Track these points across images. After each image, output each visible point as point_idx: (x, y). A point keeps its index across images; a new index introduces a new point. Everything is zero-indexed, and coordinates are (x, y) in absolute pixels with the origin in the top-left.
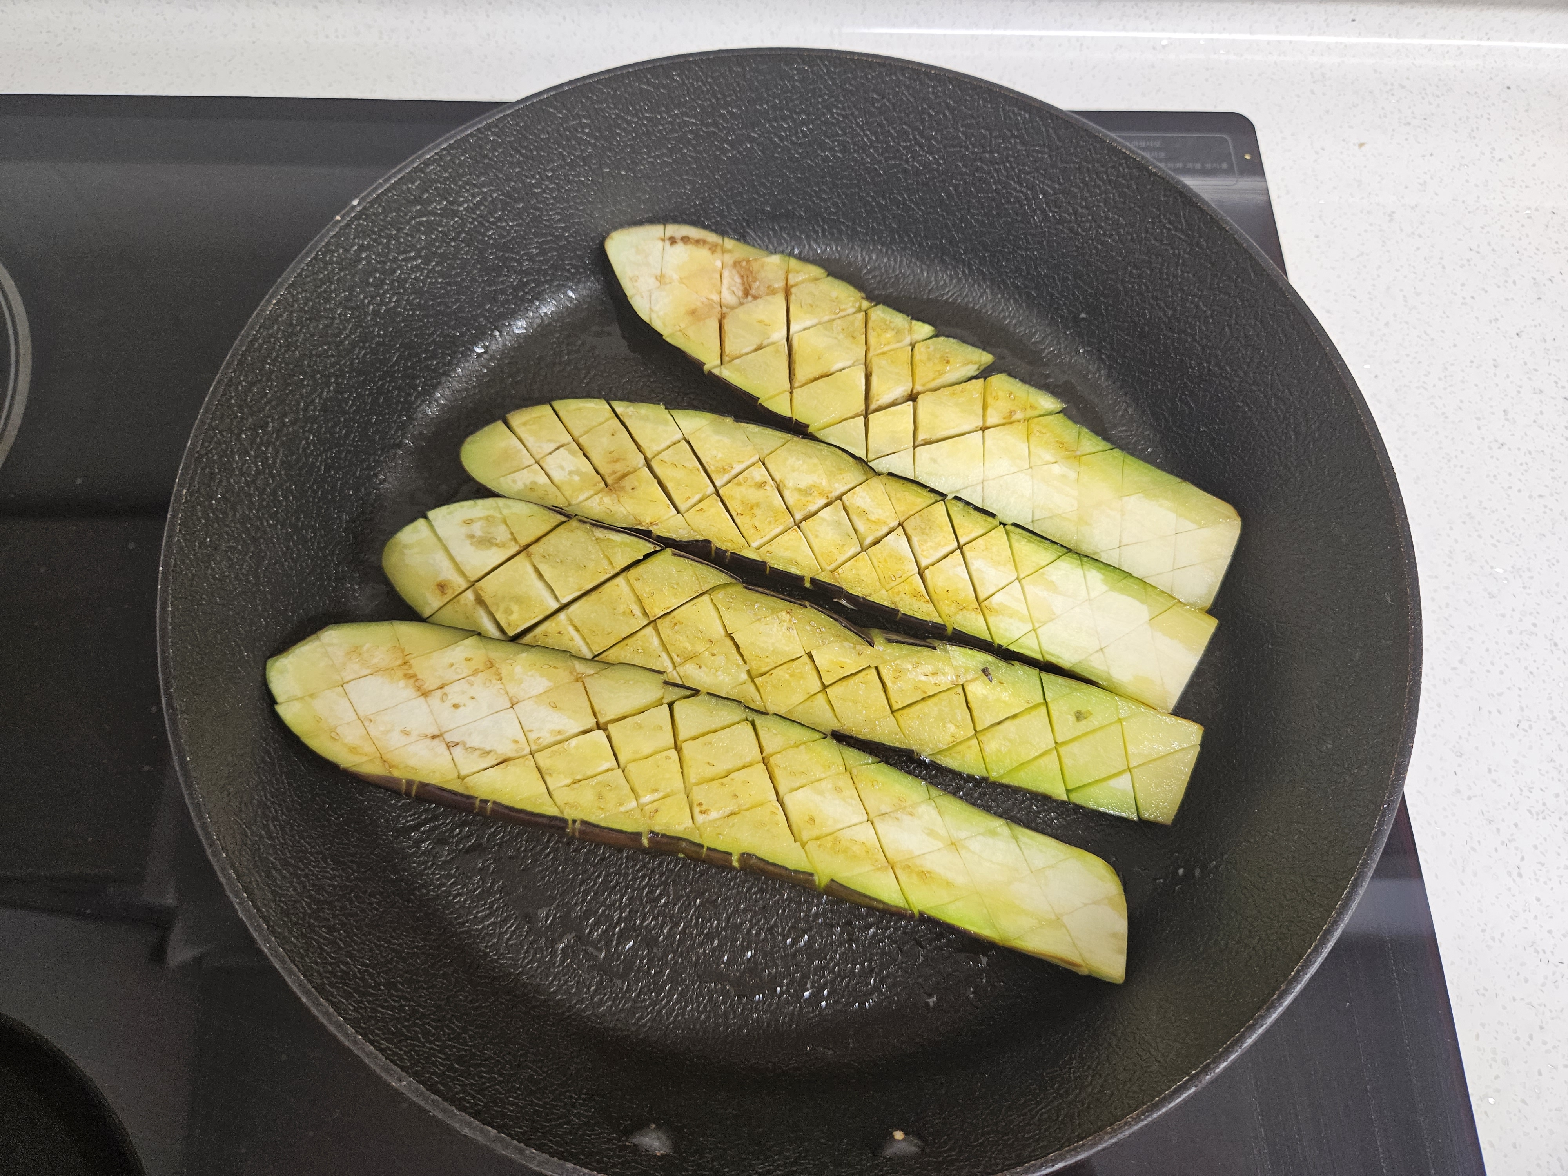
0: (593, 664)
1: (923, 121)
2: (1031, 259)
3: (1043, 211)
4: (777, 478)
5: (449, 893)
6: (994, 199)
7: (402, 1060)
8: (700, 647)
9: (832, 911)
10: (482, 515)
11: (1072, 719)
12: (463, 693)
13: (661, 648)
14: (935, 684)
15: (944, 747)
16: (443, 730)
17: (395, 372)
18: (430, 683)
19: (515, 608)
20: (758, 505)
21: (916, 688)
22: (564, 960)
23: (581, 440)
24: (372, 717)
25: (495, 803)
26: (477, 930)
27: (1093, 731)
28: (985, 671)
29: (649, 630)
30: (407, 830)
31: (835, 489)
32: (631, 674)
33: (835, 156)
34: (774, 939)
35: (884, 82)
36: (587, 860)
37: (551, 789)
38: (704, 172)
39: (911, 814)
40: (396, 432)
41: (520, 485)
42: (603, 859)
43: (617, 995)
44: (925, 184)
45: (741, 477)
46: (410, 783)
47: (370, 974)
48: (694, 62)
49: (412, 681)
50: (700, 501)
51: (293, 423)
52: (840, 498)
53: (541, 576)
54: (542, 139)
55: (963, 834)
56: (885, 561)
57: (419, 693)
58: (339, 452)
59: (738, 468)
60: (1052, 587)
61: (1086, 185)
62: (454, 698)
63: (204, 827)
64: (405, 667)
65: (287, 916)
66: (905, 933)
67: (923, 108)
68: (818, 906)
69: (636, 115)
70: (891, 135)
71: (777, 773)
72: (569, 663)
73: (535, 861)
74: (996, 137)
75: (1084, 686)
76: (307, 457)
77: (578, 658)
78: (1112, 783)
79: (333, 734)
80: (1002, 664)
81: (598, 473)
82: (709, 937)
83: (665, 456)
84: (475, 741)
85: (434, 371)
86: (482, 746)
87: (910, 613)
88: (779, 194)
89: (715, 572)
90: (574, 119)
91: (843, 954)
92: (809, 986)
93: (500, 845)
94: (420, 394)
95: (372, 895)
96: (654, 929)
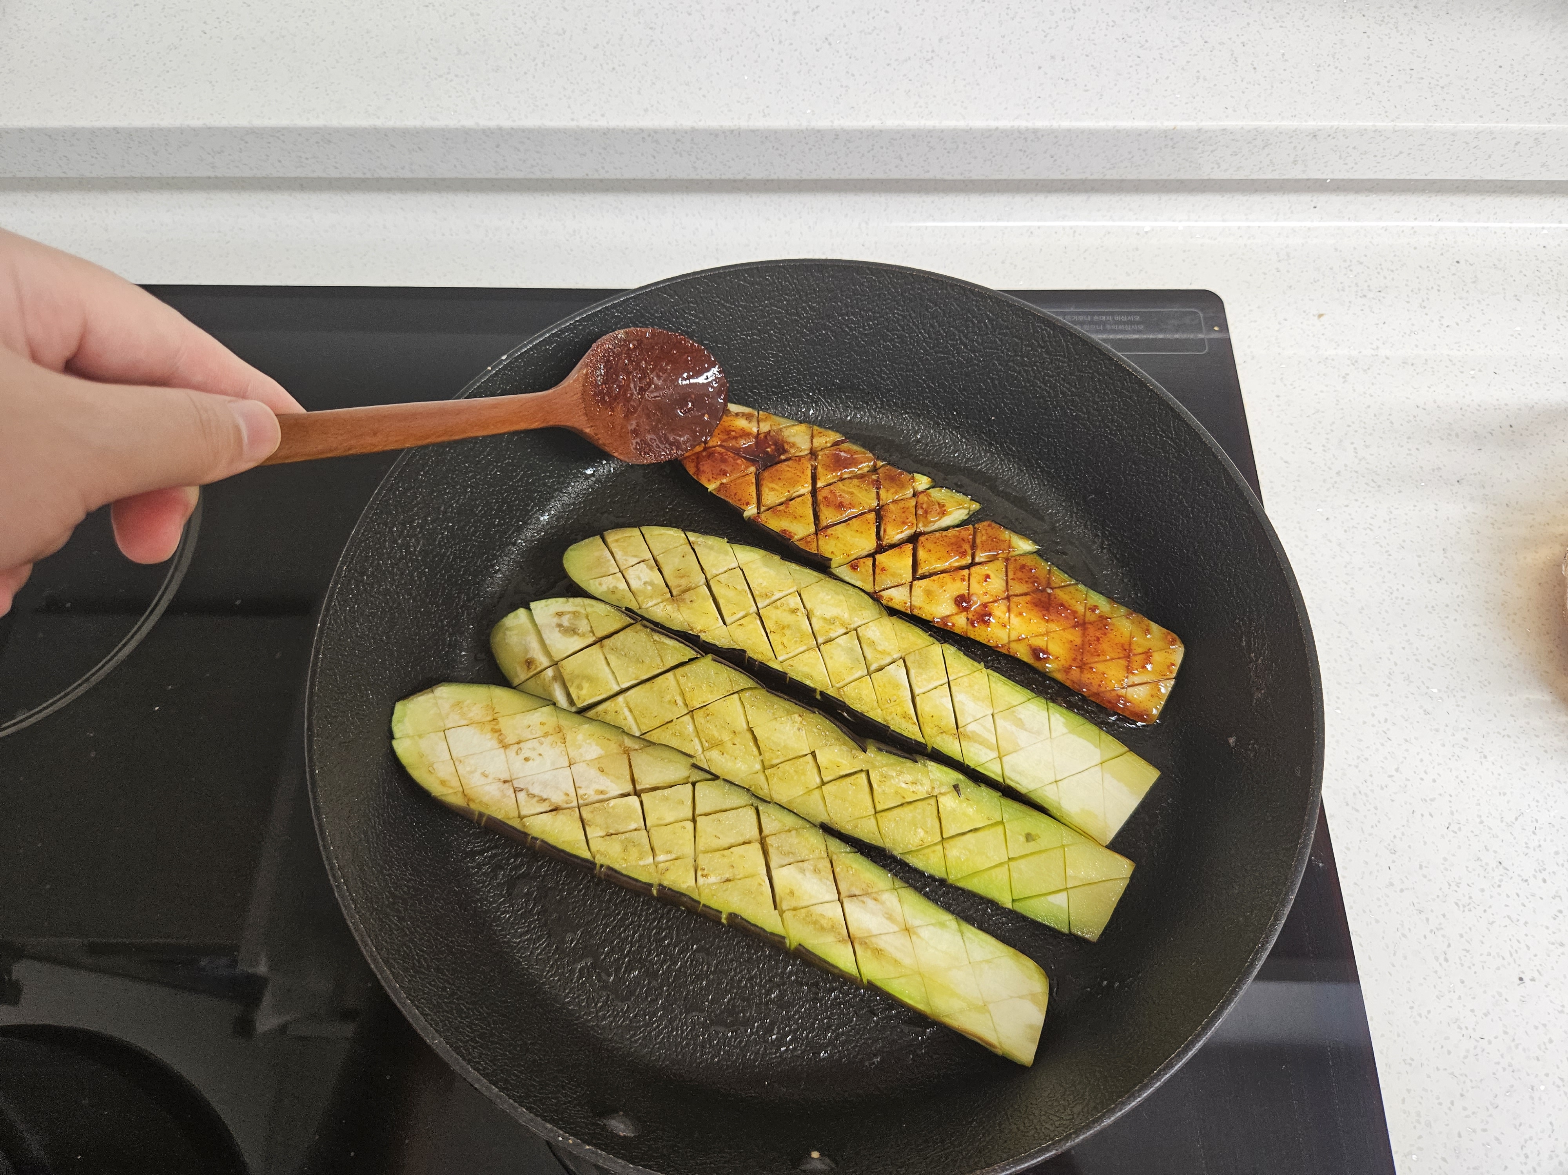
0: (638, 741)
1: (967, 327)
2: (1052, 445)
3: (1062, 408)
4: (808, 607)
5: (498, 909)
6: (1023, 393)
7: (437, 1024)
8: (726, 737)
9: (804, 972)
10: (570, 610)
11: (1022, 839)
12: (534, 749)
13: (694, 735)
14: (913, 792)
15: (913, 849)
16: (513, 777)
17: (519, 486)
18: (510, 739)
19: (586, 685)
20: (789, 626)
21: (897, 793)
22: (579, 978)
23: (658, 558)
24: (462, 759)
25: (543, 841)
26: (515, 943)
27: (1040, 852)
28: (956, 787)
29: (688, 717)
30: (473, 854)
31: (855, 622)
32: (667, 754)
33: (894, 346)
34: (753, 987)
35: (936, 294)
36: (609, 901)
37: (589, 837)
38: (786, 349)
39: (875, 899)
40: (513, 533)
41: (604, 588)
42: (622, 901)
43: (618, 1013)
44: (967, 375)
45: (778, 602)
46: (481, 815)
47: (425, 959)
48: (783, 267)
49: (497, 735)
50: (744, 617)
51: (433, 521)
52: (856, 630)
53: (608, 664)
54: (656, 317)
55: (917, 922)
56: (884, 685)
57: (501, 745)
58: (466, 546)
59: (777, 595)
60: (1020, 724)
61: (1096, 391)
62: (526, 753)
63: (321, 826)
64: (494, 723)
65: (371, 902)
66: (861, 1000)
67: (968, 317)
68: (793, 966)
69: (733, 303)
70: (941, 334)
71: (772, 851)
72: (620, 737)
73: (569, 894)
74: (1026, 346)
75: (1036, 813)
76: (441, 549)
77: (628, 734)
78: (1051, 898)
79: (430, 769)
80: (971, 784)
81: (667, 586)
82: (699, 978)
83: (722, 578)
84: (536, 790)
85: (549, 487)
86: (541, 794)
87: (898, 731)
88: (846, 370)
89: (745, 677)
90: (684, 303)
91: (808, 1009)
92: (775, 1032)
93: (544, 877)
94: (535, 505)
95: (437, 899)
96: (656, 964)
